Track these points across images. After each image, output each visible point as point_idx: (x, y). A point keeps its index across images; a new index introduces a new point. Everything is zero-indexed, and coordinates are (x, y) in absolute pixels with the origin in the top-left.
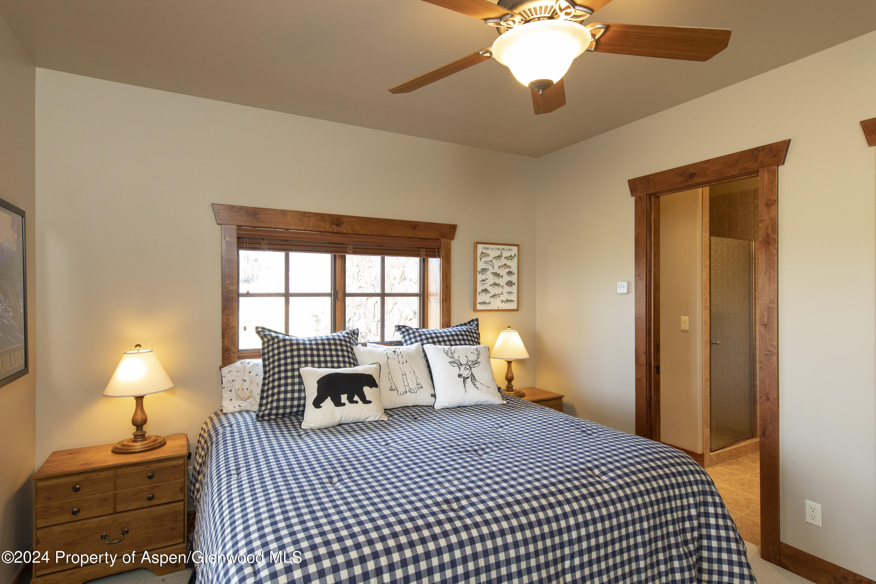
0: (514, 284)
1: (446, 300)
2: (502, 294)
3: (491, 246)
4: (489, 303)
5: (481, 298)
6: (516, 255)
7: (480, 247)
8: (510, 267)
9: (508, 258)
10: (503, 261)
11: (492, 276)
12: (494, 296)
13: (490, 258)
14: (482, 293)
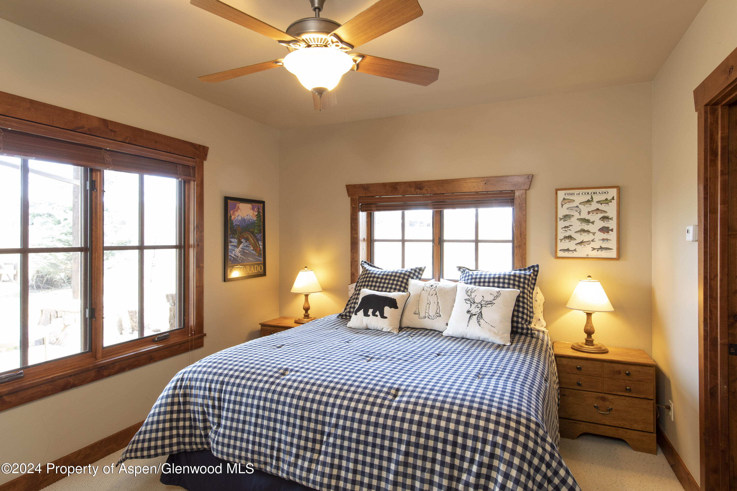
0: (612, 230)
1: (520, 246)
2: (593, 241)
3: (576, 192)
4: (575, 250)
5: (562, 245)
6: (615, 198)
7: (561, 195)
8: (604, 211)
9: (601, 202)
10: (594, 206)
11: (579, 223)
12: (581, 243)
13: (574, 204)
14: (565, 240)
